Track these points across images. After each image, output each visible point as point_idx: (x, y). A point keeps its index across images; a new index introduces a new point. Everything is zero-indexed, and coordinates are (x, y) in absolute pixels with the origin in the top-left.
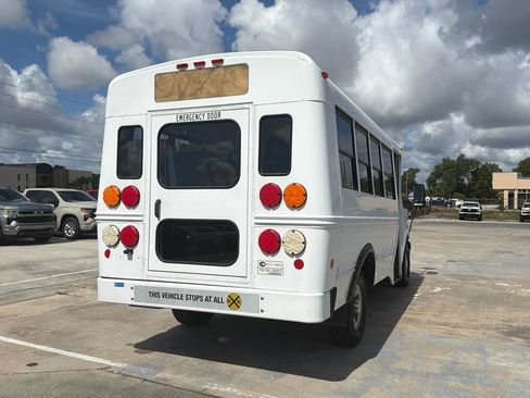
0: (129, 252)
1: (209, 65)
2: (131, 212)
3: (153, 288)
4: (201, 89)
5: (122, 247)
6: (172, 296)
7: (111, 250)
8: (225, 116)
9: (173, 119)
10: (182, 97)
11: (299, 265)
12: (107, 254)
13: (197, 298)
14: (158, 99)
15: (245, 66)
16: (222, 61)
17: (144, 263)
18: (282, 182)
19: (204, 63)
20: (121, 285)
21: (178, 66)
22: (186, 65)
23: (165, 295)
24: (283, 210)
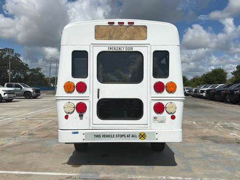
0: (81, 116)
1: (126, 24)
2: (81, 95)
3: (96, 133)
4: (121, 35)
5: (76, 114)
6: (108, 136)
7: (69, 115)
8: (135, 49)
9: (106, 49)
10: (111, 38)
11: (173, 117)
12: (66, 117)
13: (122, 136)
14: (96, 38)
15: (145, 27)
16: (133, 23)
17: (90, 121)
18: (165, 81)
19: (123, 23)
20: (77, 133)
21: (109, 23)
22: (113, 23)
23: (104, 136)
24: (165, 93)
